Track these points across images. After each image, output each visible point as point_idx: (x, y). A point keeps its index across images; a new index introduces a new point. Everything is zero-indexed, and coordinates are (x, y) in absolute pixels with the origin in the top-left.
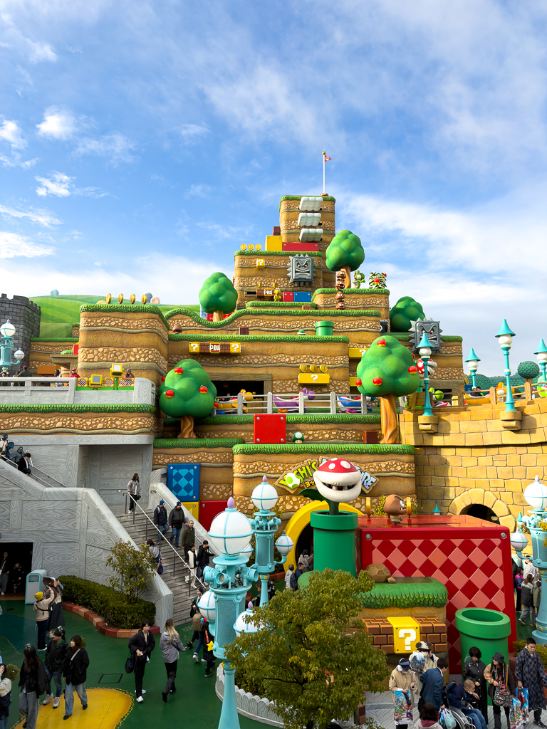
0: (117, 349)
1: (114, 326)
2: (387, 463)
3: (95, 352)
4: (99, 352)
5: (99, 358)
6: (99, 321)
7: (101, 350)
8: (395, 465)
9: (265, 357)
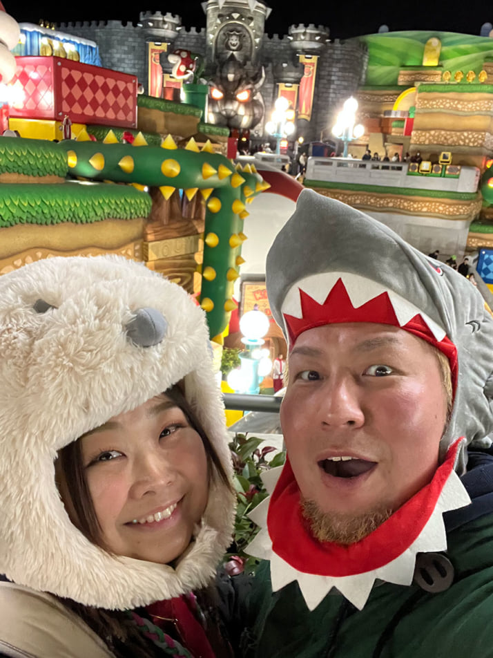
0: (448, 133)
1: (448, 108)
3: (428, 135)
4: (431, 135)
5: (430, 141)
6: (434, 103)
7: (433, 132)
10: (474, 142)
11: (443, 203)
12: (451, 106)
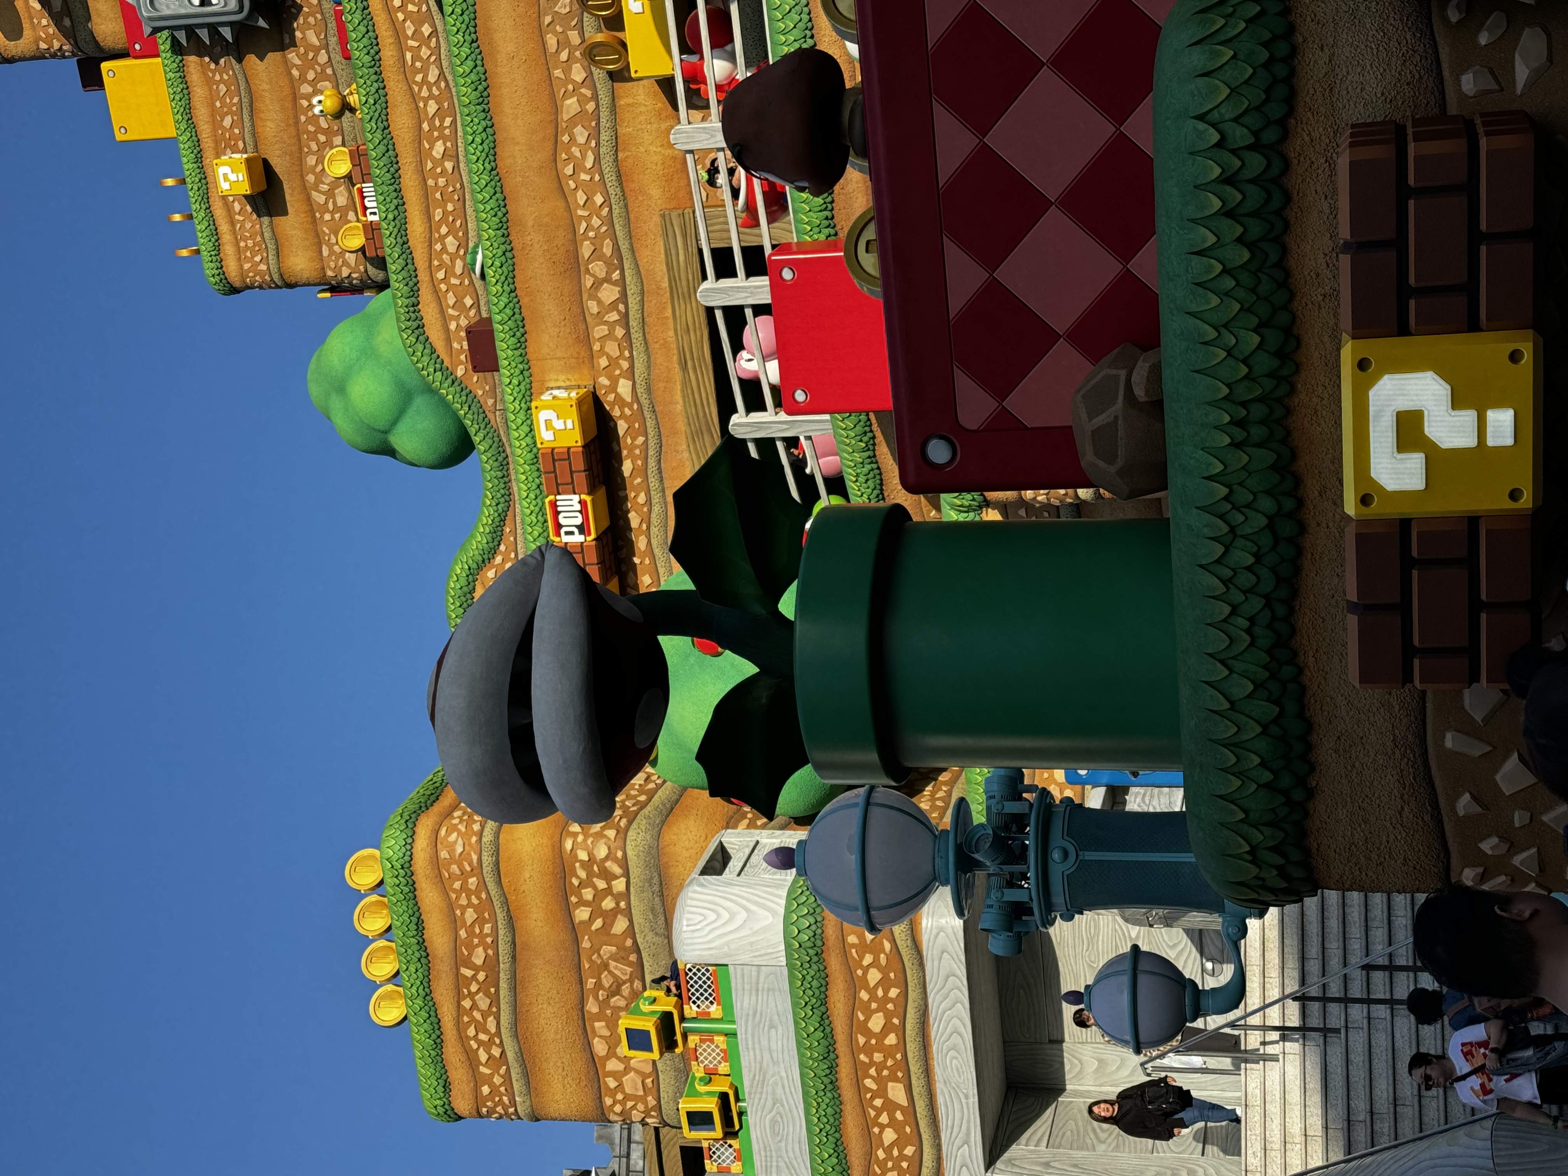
1: (495, 999)
3: (613, 1065)
10: (609, 877)
11: (852, 1016)
12: (483, 988)
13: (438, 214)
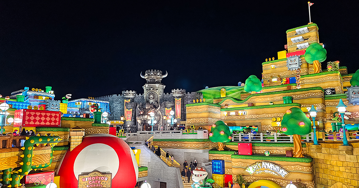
0: (196, 119)
1: (195, 111)
2: (295, 166)
8: (299, 167)
9: (258, 115)
10: (204, 121)
11: (194, 143)
13: (263, 99)
